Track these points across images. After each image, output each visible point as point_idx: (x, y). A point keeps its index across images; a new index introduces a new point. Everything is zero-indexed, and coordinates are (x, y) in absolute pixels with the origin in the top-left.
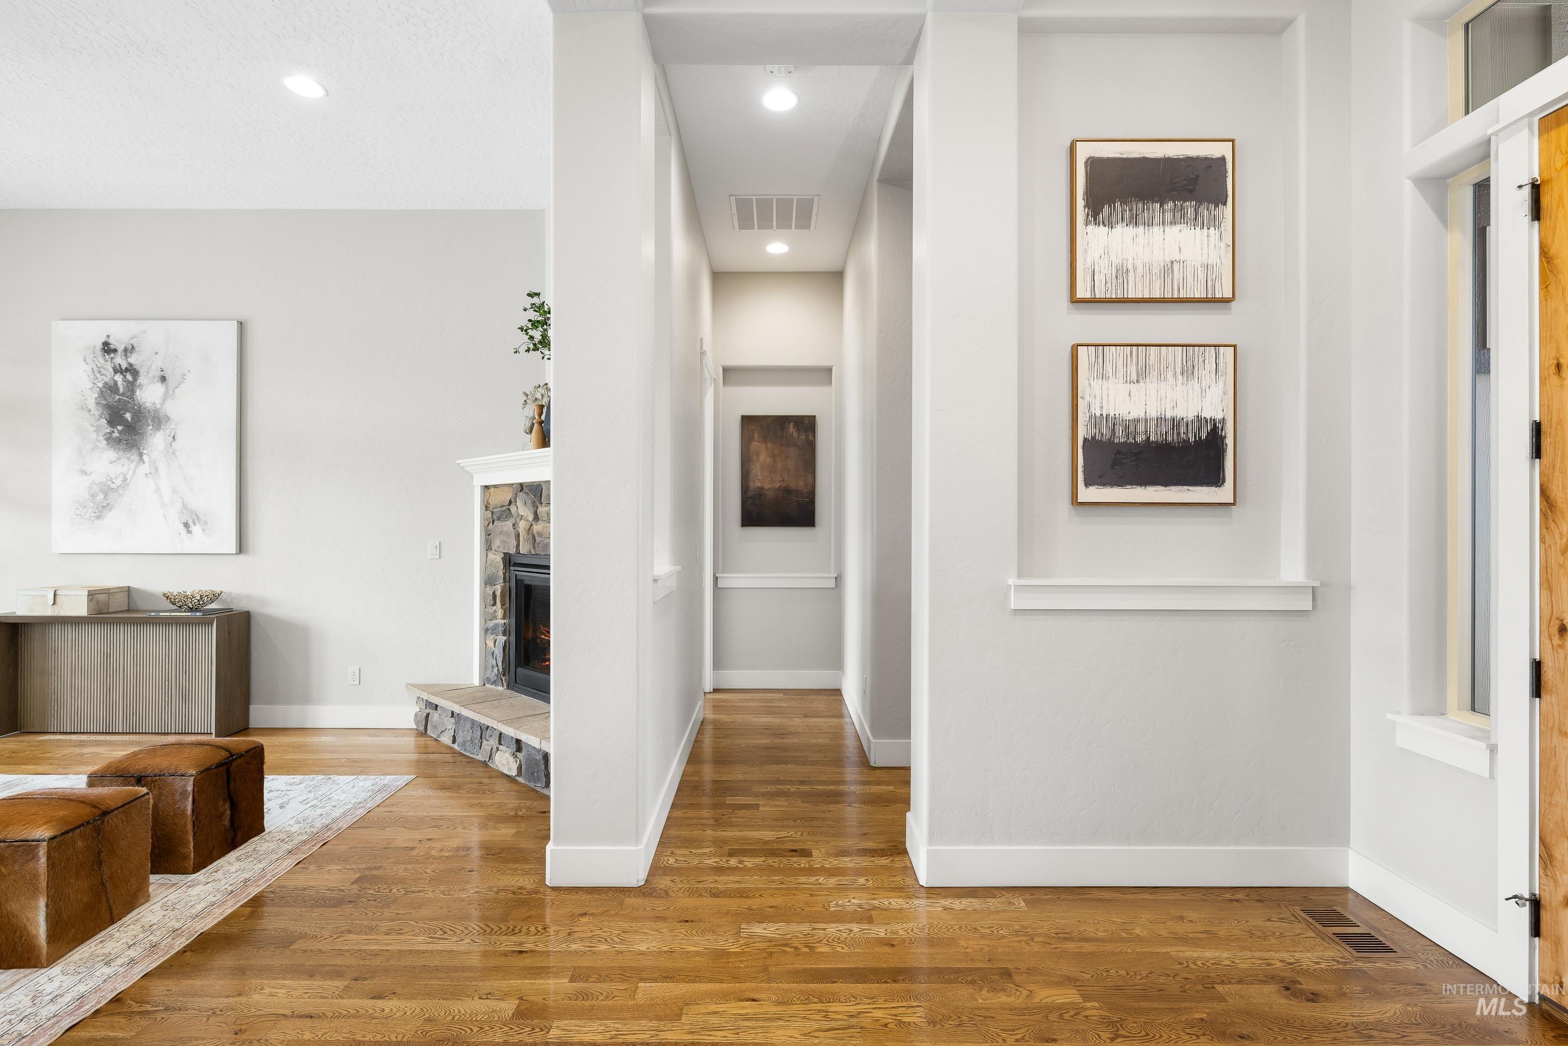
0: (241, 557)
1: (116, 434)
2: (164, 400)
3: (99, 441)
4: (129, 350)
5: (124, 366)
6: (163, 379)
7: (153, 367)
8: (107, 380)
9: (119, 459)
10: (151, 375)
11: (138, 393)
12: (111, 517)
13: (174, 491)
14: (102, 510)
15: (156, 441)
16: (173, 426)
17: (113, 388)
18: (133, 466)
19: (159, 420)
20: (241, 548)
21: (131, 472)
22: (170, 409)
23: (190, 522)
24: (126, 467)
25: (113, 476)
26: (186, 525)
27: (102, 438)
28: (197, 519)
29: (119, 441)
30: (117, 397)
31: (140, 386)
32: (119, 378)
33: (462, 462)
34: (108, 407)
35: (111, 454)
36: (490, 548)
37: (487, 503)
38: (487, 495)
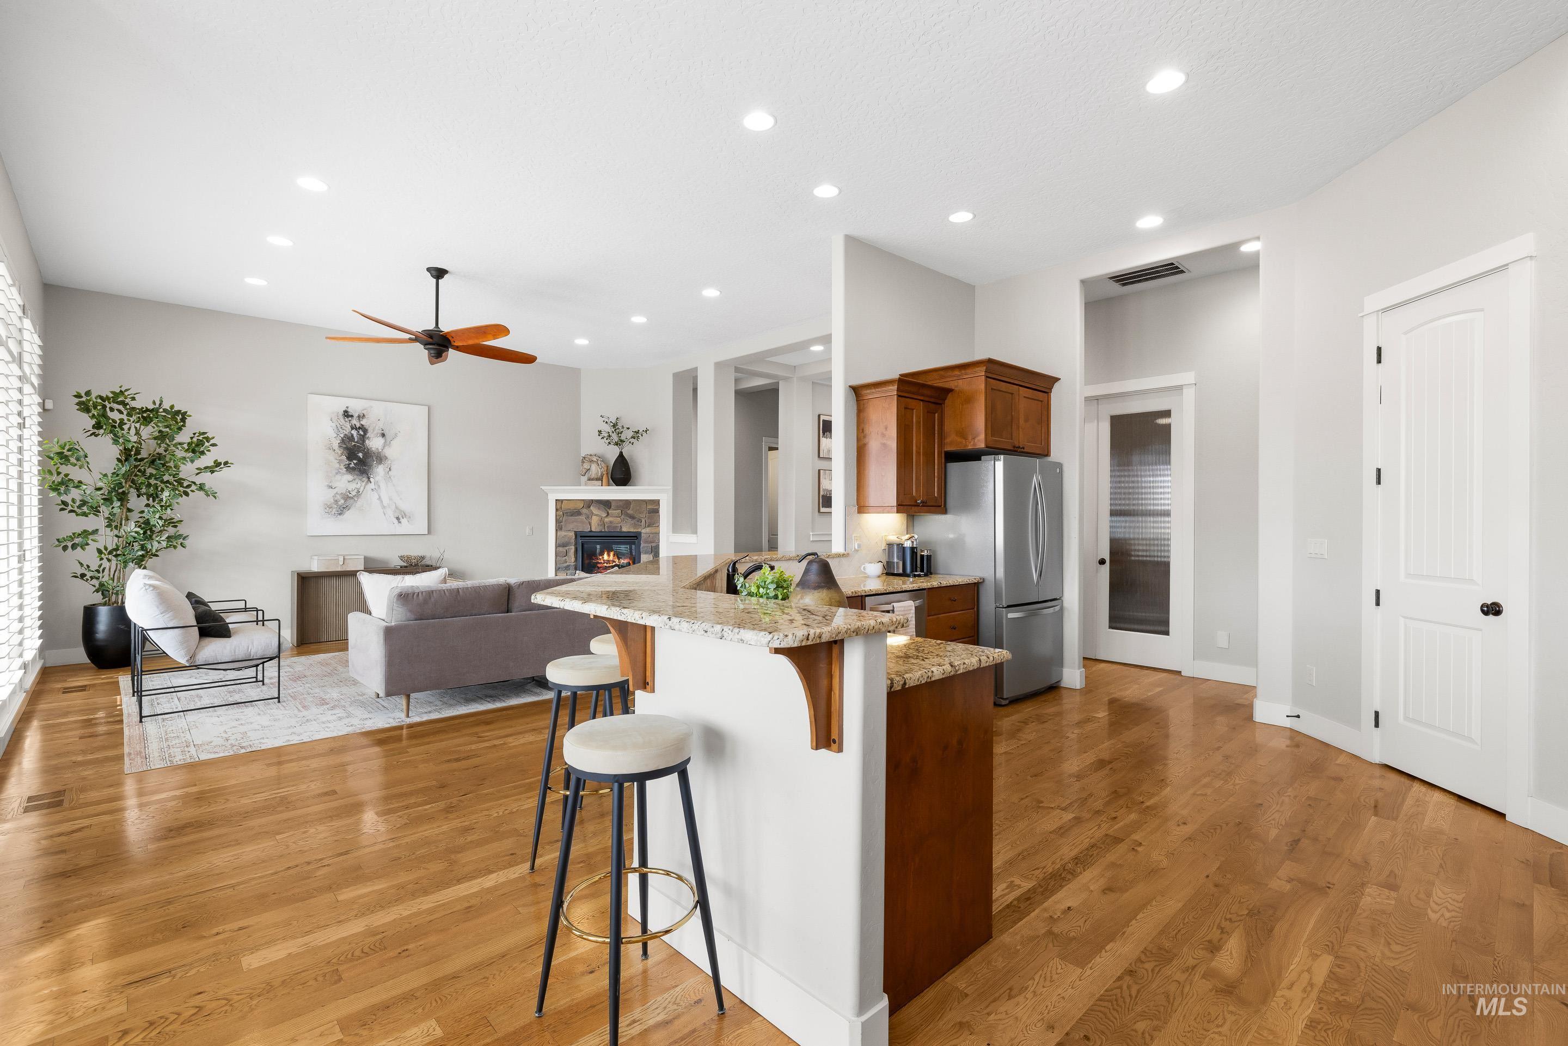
0: (429, 536)
1: (352, 465)
2: (384, 447)
3: (341, 469)
4: (361, 417)
5: (358, 425)
6: (383, 435)
7: (377, 428)
8: (347, 433)
9: (354, 480)
10: (375, 432)
11: (367, 442)
12: (348, 514)
13: (391, 499)
14: (342, 510)
15: (379, 471)
16: (389, 462)
17: (351, 438)
18: (364, 484)
19: (381, 459)
20: (429, 532)
21: (362, 488)
22: (388, 452)
23: (400, 517)
24: (359, 484)
25: (350, 490)
26: (398, 518)
27: (342, 467)
28: (404, 515)
29: (353, 469)
30: (353, 444)
31: (368, 438)
32: (354, 432)
33: (543, 488)
34: (347, 448)
35: (350, 477)
36: (561, 529)
37: (558, 507)
38: (559, 504)
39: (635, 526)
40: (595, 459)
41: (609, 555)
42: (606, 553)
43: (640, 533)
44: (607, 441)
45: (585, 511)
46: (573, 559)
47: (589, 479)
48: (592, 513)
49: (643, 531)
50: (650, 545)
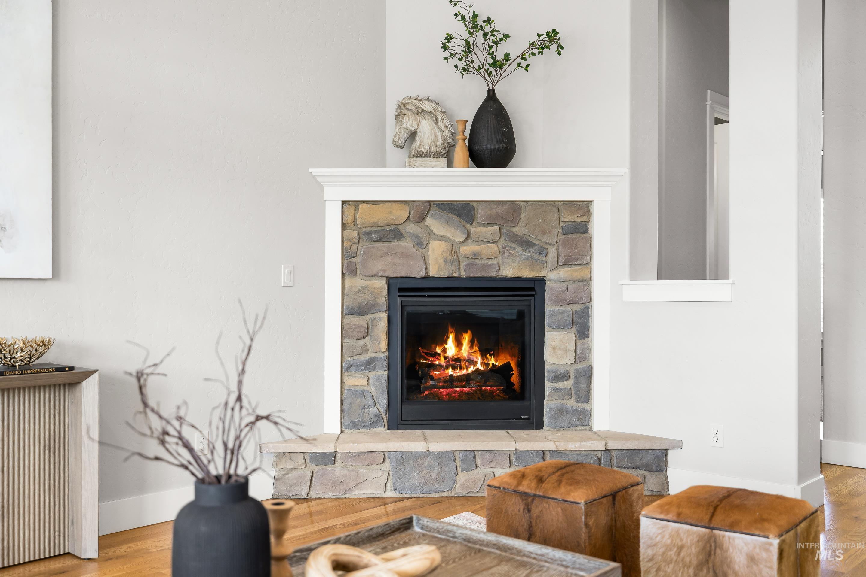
36: (354, 272)
37: (349, 219)
38: (350, 211)
39: (534, 263)
40: (428, 107)
41: (459, 343)
42: (451, 337)
43: (541, 281)
44: (461, 64)
45: (411, 228)
46: (384, 345)
47: (418, 155)
48: (431, 233)
49: (553, 275)
50: (568, 308)
